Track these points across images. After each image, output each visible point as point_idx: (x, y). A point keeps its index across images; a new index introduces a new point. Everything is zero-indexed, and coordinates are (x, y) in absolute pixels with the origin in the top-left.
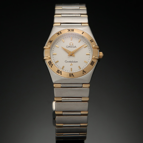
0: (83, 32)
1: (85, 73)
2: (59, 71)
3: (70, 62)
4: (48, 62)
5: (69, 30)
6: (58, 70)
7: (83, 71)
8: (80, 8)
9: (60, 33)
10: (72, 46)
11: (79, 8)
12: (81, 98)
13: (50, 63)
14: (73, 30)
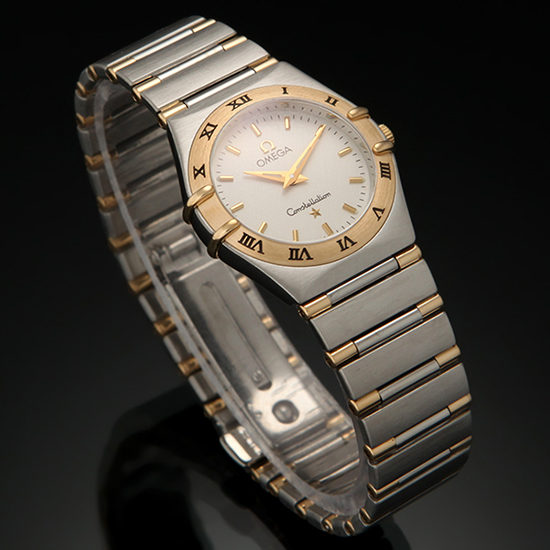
0: (285, 89)
1: (383, 216)
2: (297, 250)
3: (304, 207)
4: (240, 242)
5: (234, 104)
6: (292, 250)
7: (374, 209)
8: (195, 30)
9: (209, 129)
10: (275, 151)
11: (190, 32)
12: (414, 306)
13: (247, 240)
14: (246, 99)
